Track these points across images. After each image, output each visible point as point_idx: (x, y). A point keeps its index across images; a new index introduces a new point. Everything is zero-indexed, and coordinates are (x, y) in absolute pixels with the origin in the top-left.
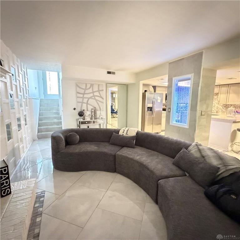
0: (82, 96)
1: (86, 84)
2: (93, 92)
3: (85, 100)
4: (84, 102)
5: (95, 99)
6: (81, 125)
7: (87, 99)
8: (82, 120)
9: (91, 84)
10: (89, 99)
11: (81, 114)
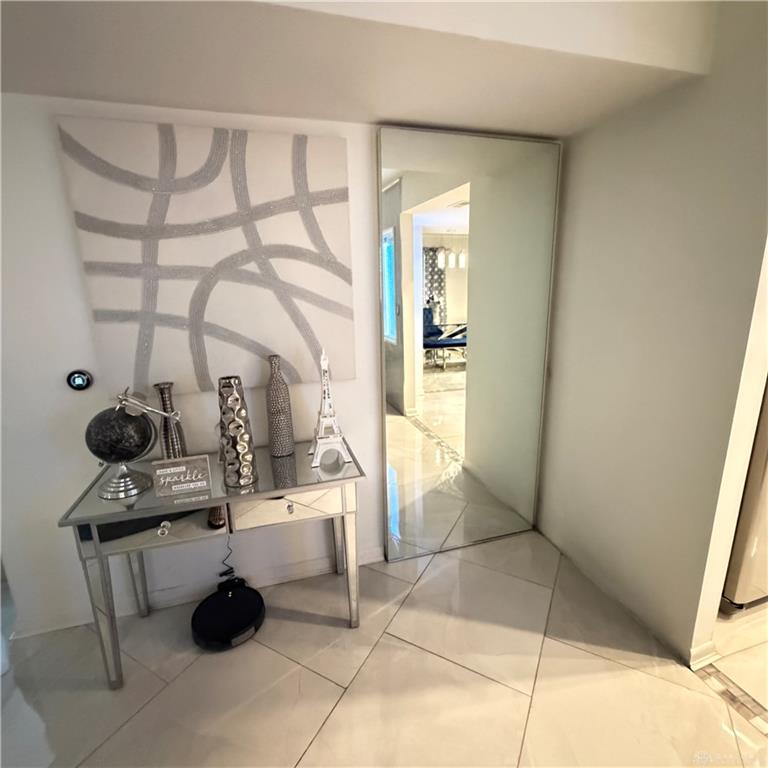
0: (130, 251)
1: (166, 132)
2: (248, 216)
3: (175, 298)
4: (162, 308)
5: (268, 279)
7: (190, 287)
9: (220, 135)
10: (208, 278)
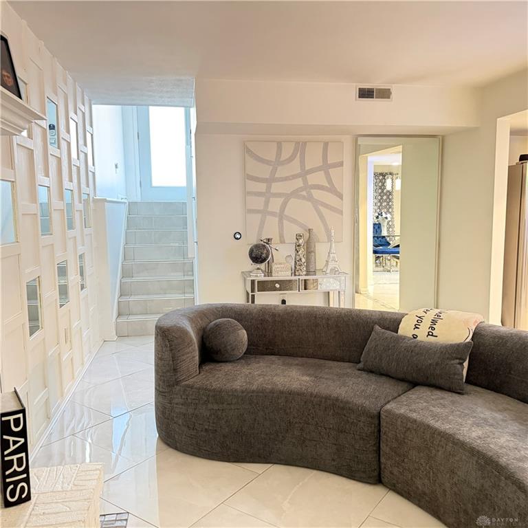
1: (279, 144)
2: (304, 174)
3: (275, 205)
5: (310, 198)
6: (257, 293)
7: (281, 200)
8: (261, 277)
11: (259, 255)
